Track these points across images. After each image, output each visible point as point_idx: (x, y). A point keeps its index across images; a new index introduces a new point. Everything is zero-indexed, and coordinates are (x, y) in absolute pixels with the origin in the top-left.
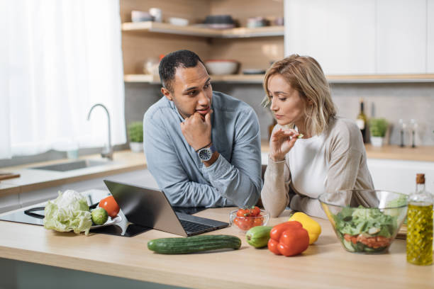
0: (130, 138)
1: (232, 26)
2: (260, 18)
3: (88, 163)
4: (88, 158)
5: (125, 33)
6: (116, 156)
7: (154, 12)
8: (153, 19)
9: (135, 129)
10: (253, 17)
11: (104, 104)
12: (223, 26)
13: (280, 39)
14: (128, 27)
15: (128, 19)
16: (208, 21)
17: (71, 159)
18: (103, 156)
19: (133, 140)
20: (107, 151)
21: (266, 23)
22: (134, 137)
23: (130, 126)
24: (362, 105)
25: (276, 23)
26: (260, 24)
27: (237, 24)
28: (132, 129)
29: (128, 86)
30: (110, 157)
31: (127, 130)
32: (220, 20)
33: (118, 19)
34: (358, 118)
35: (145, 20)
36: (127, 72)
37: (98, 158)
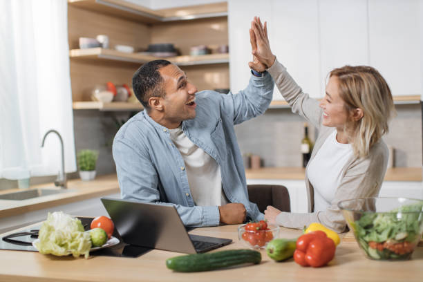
0: (80, 166)
1: (174, 54)
2: (202, 47)
3: (40, 192)
4: (40, 188)
5: (72, 59)
6: (70, 184)
7: (101, 39)
8: (100, 45)
9: (85, 157)
10: (195, 46)
11: (58, 131)
12: (166, 54)
13: (225, 66)
14: (76, 53)
15: (75, 45)
16: (152, 49)
17: (22, 188)
18: (57, 184)
19: (83, 169)
20: (61, 179)
21: (209, 51)
22: (84, 165)
23: (79, 155)
24: (306, 130)
25: (219, 51)
26: (203, 52)
27: (178, 53)
28: (81, 157)
29: (77, 113)
30: (63, 185)
31: (77, 158)
32: (162, 49)
33: (66, 45)
34: (303, 142)
35: (92, 46)
36: (75, 100)
37: (52, 186)
